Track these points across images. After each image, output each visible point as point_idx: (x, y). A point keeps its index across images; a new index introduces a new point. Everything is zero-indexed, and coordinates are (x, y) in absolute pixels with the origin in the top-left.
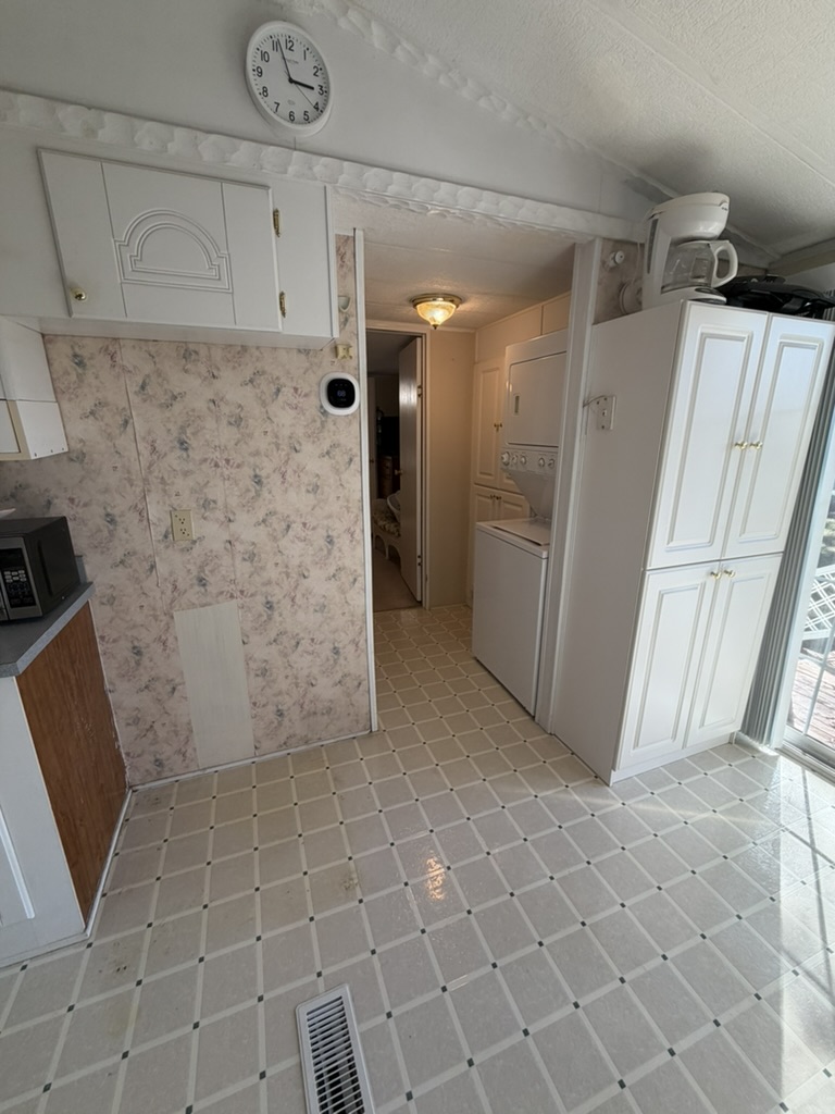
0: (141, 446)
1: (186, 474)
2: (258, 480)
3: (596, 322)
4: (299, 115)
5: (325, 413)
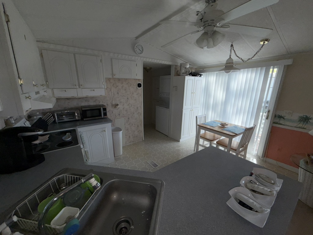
0: (113, 94)
1: (118, 98)
2: (128, 98)
3: (174, 76)
4: (140, 53)
5: (137, 88)
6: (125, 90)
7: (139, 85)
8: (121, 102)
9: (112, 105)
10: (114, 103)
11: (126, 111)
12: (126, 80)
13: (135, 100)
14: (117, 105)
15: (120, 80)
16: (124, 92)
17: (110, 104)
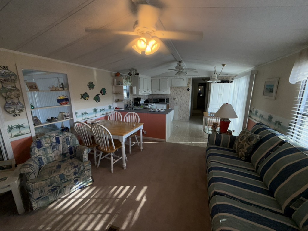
2: (181, 96)
6: (181, 92)
7: (188, 90)
8: (177, 98)
10: (174, 98)
11: (180, 102)
12: (181, 87)
13: (185, 97)
14: (175, 99)
15: (178, 87)
16: (180, 93)
17: (172, 97)
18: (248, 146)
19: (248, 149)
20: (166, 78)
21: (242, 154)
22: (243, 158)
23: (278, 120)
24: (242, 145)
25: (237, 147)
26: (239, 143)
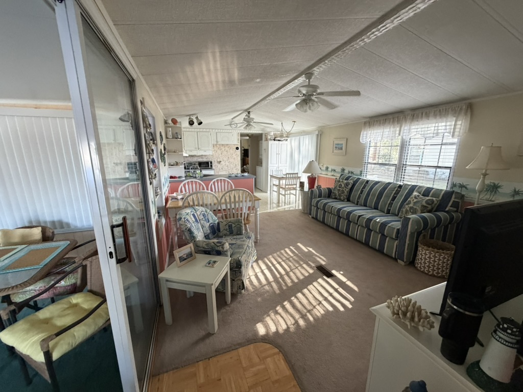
0: (218, 154)
1: (222, 157)
2: (228, 158)
5: (236, 150)
6: (227, 151)
7: (237, 148)
8: (223, 160)
9: (218, 162)
10: (219, 160)
11: (227, 166)
12: (227, 145)
13: (234, 159)
14: (221, 162)
15: (223, 145)
16: (226, 153)
17: (215, 160)
18: (347, 190)
19: (347, 192)
20: (208, 130)
21: (344, 197)
22: (346, 200)
23: (350, 170)
24: (343, 191)
25: (338, 194)
26: (339, 190)
